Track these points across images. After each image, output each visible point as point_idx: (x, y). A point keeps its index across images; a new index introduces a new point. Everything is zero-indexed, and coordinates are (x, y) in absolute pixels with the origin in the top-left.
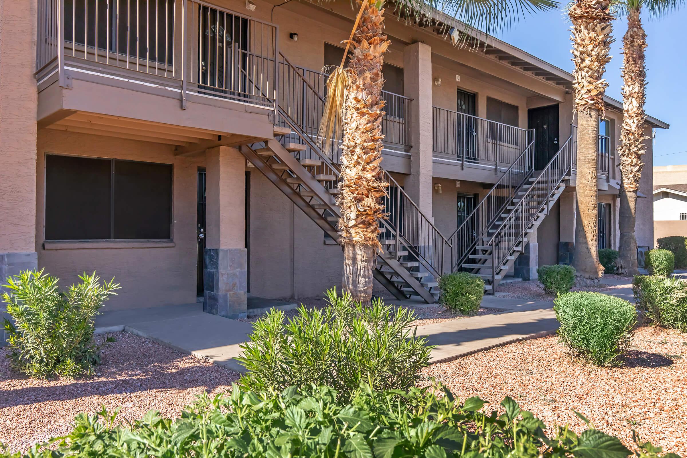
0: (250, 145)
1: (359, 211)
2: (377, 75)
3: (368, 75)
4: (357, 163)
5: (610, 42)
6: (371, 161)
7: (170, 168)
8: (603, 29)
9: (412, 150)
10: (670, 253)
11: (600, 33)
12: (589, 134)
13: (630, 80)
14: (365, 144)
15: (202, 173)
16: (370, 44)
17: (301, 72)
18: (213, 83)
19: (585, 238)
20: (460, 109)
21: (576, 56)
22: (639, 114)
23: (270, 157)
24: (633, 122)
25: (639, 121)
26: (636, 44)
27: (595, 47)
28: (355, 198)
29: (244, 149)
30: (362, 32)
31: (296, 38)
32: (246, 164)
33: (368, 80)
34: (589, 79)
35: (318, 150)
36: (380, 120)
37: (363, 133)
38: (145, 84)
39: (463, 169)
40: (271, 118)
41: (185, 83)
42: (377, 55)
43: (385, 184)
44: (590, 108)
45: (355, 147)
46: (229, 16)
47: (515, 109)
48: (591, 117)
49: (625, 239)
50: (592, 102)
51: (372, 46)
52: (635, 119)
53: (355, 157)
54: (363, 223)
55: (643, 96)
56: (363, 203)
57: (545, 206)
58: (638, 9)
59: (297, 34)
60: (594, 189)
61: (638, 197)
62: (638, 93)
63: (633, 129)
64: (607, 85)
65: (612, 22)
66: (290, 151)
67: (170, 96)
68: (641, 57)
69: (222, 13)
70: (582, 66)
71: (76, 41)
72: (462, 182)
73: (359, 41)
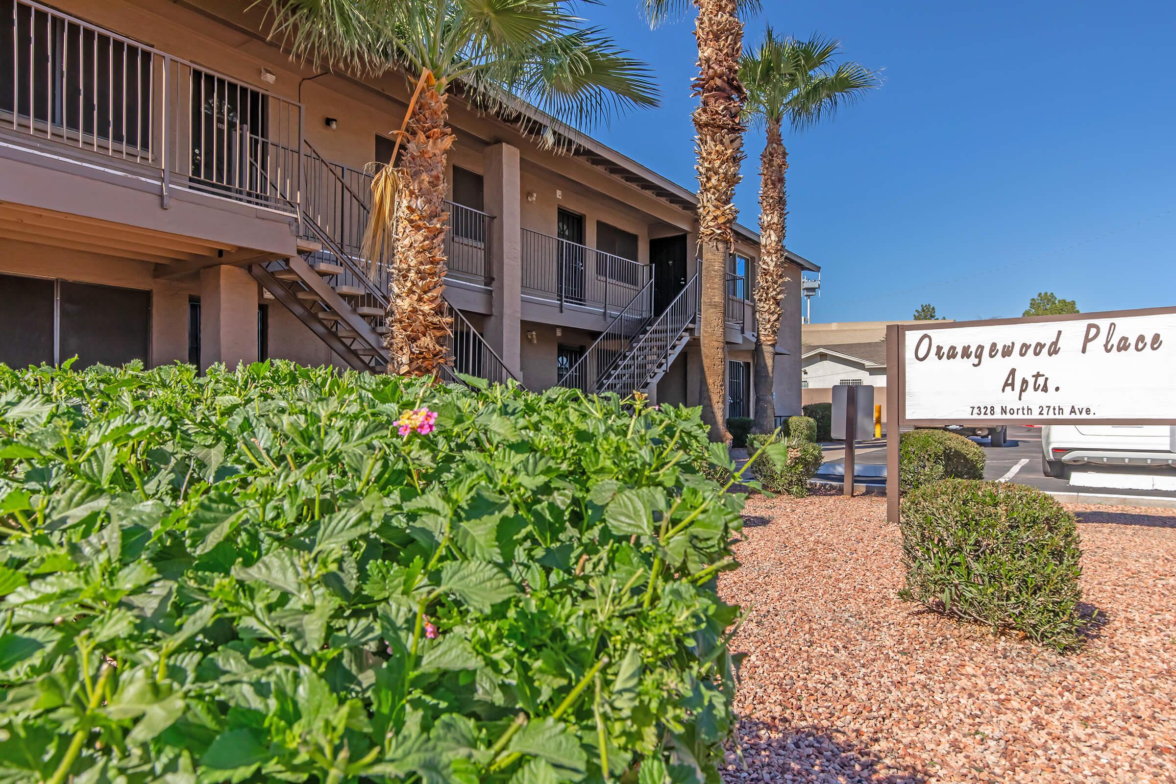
0: (264, 265)
1: (413, 353)
2: (437, 178)
3: (425, 177)
4: (411, 292)
5: (740, 159)
6: (430, 290)
7: (147, 296)
8: (732, 141)
9: (494, 283)
10: (811, 420)
11: (728, 146)
12: (716, 271)
13: (768, 207)
14: (422, 267)
15: (195, 305)
16: (428, 137)
17: (339, 171)
18: (209, 175)
19: (710, 400)
20: (561, 234)
21: (701, 174)
22: (778, 250)
23: (295, 283)
24: (772, 260)
25: (778, 259)
26: (775, 163)
27: (722, 163)
28: (408, 337)
29: (256, 270)
30: (418, 121)
31: (334, 126)
32: (261, 294)
33: (426, 185)
34: (715, 203)
35: (361, 274)
36: (442, 236)
37: (419, 252)
38: (107, 170)
39: (561, 311)
40: (294, 228)
41: (167, 173)
42: (437, 152)
43: (449, 320)
44: (716, 239)
45: (409, 270)
46: (232, 87)
47: (634, 238)
48: (718, 250)
49: (761, 403)
50: (719, 232)
51: (431, 140)
52: (774, 256)
53: (409, 284)
54: (418, 369)
55: (783, 228)
56: (419, 342)
57: (664, 361)
58: (778, 121)
59: (336, 121)
60: (721, 339)
61: (777, 354)
62: (777, 225)
63: (771, 268)
64: (736, 212)
65: (743, 134)
66: (322, 274)
67: (145, 189)
68: (781, 180)
69: (221, 82)
70: (708, 185)
72: (565, 329)
73: (414, 133)
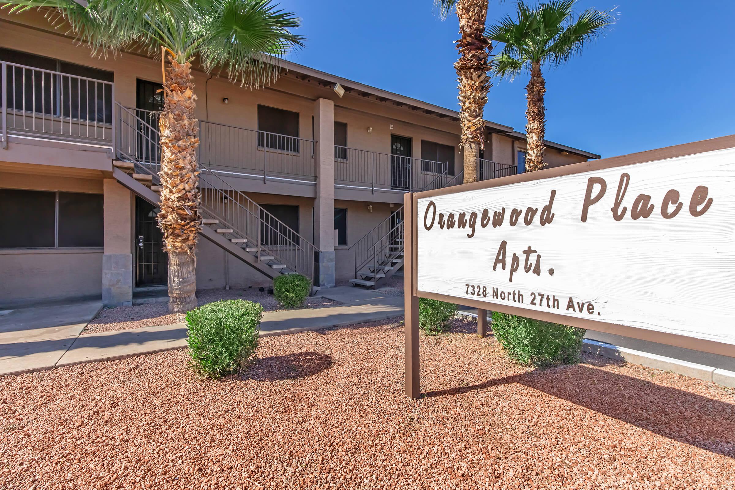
2: (178, 115)
3: (171, 116)
5: (488, 87)
8: (479, 76)
11: (476, 80)
12: (470, 162)
13: (531, 119)
16: (172, 91)
21: (460, 100)
22: (538, 146)
24: (534, 153)
25: (539, 152)
26: (535, 90)
27: (473, 92)
31: (226, 101)
33: (172, 120)
34: (469, 118)
37: (168, 163)
39: (373, 194)
40: (110, 155)
42: (182, 99)
44: (470, 141)
47: (452, 148)
48: (471, 148)
50: (471, 136)
51: (174, 92)
52: (535, 150)
55: (541, 131)
59: (228, 99)
62: (537, 129)
63: (533, 158)
68: (540, 100)
70: (464, 108)
71: (26, 110)
